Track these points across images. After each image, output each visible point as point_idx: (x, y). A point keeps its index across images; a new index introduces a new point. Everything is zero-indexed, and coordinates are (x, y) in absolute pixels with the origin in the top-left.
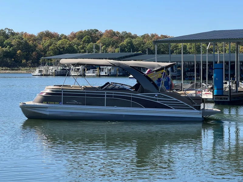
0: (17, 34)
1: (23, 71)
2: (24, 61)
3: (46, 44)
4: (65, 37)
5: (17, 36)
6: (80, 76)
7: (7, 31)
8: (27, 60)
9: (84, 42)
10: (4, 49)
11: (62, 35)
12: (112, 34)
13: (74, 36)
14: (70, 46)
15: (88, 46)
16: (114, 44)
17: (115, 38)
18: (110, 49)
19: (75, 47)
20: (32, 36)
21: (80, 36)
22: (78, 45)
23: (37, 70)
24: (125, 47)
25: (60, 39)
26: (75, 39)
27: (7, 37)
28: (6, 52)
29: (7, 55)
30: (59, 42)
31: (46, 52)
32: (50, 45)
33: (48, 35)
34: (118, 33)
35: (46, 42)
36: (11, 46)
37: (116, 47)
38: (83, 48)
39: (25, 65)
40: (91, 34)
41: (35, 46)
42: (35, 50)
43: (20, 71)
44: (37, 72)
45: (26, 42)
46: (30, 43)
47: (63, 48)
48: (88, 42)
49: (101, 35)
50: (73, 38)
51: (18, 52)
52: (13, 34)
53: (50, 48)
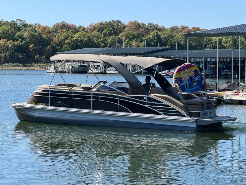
0: (30, 26)
1: (36, 67)
2: (37, 56)
3: (62, 37)
4: (84, 29)
5: (30, 28)
6: (101, 73)
7: (19, 23)
8: (41, 55)
9: (105, 34)
10: (15, 42)
11: (80, 27)
12: (137, 26)
13: (94, 28)
14: (89, 39)
15: (110, 40)
16: (139, 37)
17: (140, 30)
18: (134, 43)
19: (95, 40)
20: (46, 28)
21: (101, 28)
22: (98, 38)
23: (53, 66)
24: (152, 41)
25: (78, 31)
26: (95, 32)
27: (19, 29)
28: (18, 46)
29: (18, 49)
30: (77, 35)
31: (61, 46)
32: (67, 38)
33: (64, 27)
34: (144, 25)
35: (62, 35)
36: (23, 39)
37: (141, 41)
38: (103, 42)
39: (38, 61)
40: (112, 25)
41: (50, 39)
42: (50, 43)
43: (33, 68)
44: (52, 69)
45: (40, 34)
46: (45, 36)
47: (81, 41)
48: (110, 35)
49: (124, 27)
50: (92, 31)
51: (31, 46)
52: (25, 26)
53: (67, 41)
